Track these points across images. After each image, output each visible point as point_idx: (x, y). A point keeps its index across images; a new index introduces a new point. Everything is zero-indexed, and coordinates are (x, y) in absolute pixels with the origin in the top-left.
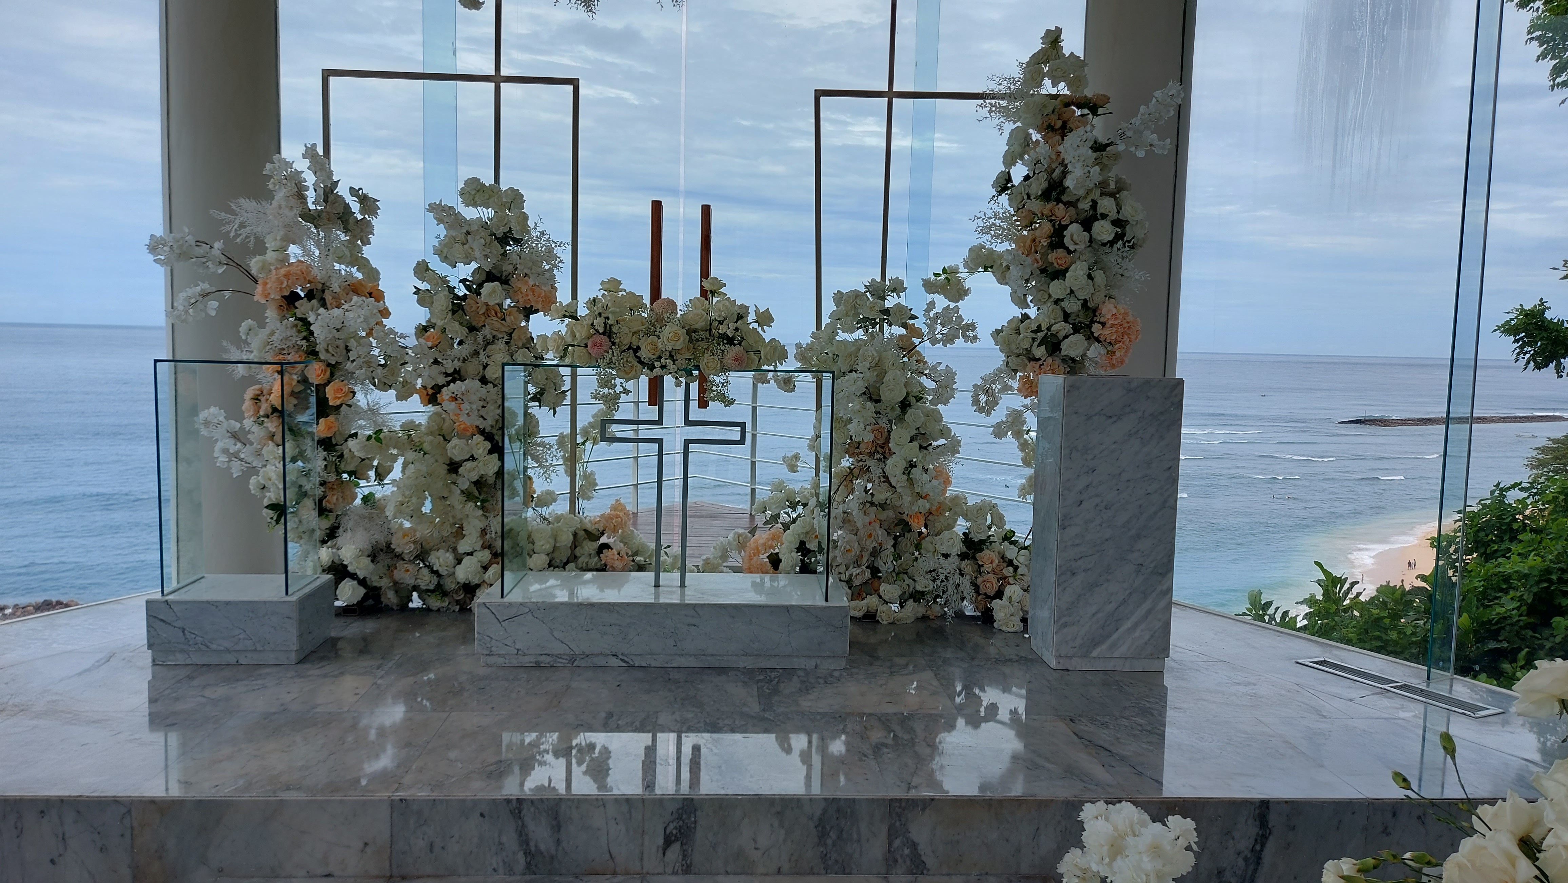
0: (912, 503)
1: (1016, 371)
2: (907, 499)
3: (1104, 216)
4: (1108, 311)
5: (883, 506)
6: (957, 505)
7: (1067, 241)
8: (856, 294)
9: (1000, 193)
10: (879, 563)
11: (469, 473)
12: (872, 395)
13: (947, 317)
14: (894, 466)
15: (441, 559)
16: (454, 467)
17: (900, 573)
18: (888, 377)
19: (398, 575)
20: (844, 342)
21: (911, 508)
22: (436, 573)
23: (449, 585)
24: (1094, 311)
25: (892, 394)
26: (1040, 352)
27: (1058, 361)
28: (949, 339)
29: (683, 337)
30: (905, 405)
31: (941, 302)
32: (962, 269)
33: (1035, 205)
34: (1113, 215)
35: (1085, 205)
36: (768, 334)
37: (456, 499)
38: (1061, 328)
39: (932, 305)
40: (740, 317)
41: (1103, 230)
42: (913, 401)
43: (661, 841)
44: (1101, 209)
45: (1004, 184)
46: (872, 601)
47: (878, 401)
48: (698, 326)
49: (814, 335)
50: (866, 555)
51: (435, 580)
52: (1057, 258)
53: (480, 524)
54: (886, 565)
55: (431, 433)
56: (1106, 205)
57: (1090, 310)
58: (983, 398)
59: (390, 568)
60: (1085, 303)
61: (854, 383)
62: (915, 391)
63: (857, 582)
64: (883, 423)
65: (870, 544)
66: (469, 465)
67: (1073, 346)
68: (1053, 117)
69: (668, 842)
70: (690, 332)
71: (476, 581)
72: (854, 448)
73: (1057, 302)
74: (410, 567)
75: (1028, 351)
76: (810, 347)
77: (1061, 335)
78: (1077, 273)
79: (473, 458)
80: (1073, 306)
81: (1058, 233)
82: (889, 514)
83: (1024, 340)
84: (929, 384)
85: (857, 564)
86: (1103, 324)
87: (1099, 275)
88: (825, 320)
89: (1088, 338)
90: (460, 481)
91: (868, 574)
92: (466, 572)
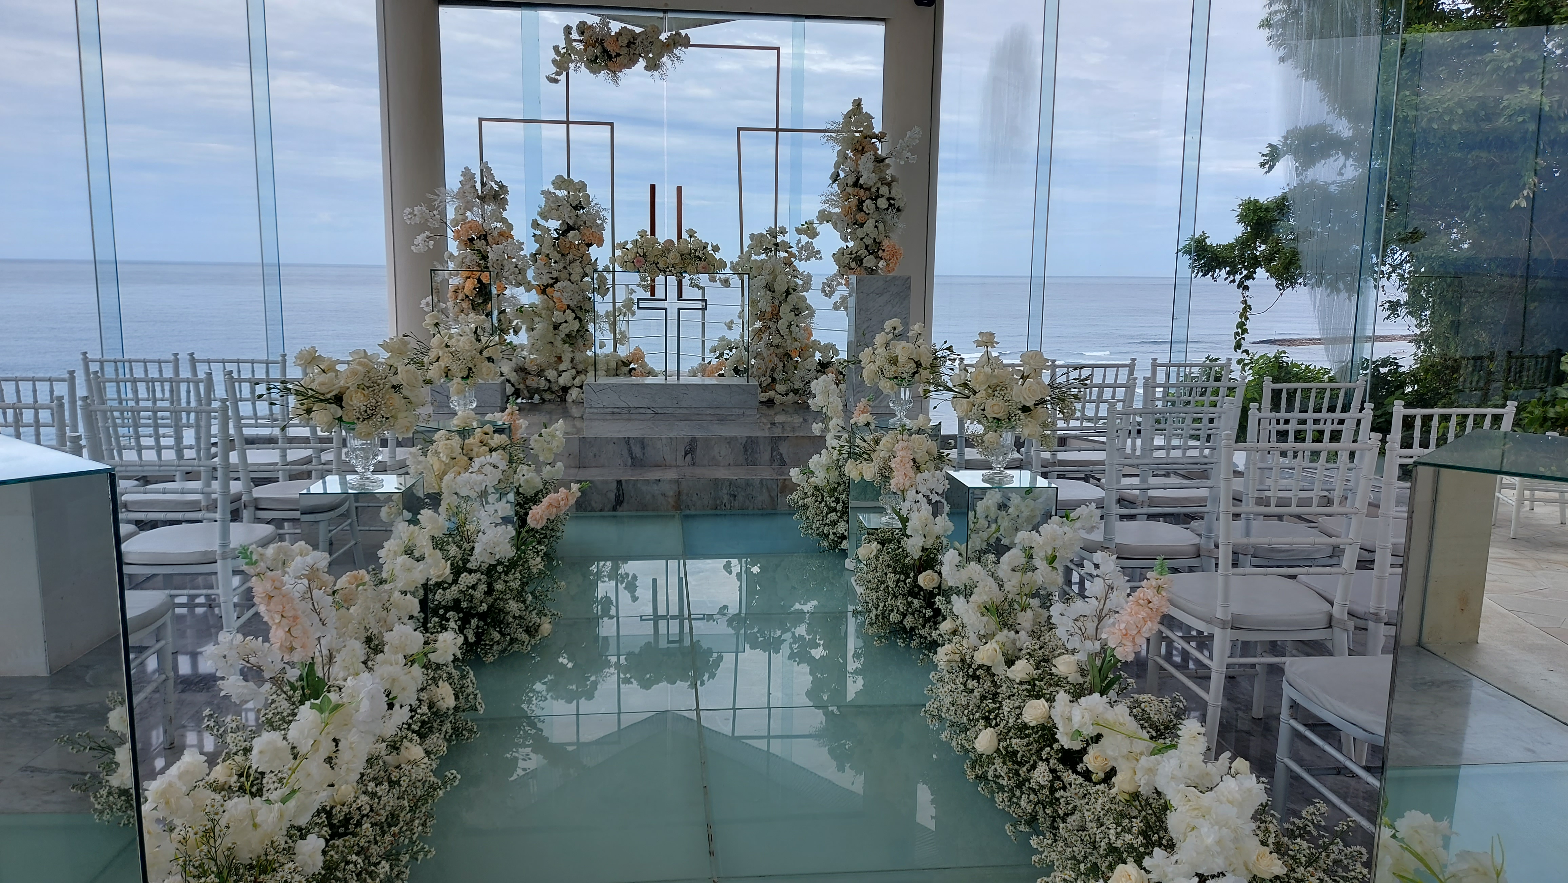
0: (791, 344)
1: (843, 275)
2: (789, 341)
3: (882, 196)
4: (885, 243)
5: (778, 346)
6: (816, 345)
7: (865, 208)
8: (762, 235)
9: (834, 182)
10: (775, 375)
11: (564, 329)
12: (769, 288)
13: (808, 246)
14: (782, 324)
15: (551, 374)
16: (556, 327)
17: (786, 380)
18: (778, 278)
19: (528, 382)
20: (756, 260)
21: (791, 346)
22: (549, 381)
23: (555, 388)
24: (880, 243)
25: (781, 287)
26: (853, 265)
27: (863, 269)
28: (808, 259)
29: (679, 257)
30: (788, 293)
31: (805, 239)
32: (816, 221)
33: (849, 190)
34: (887, 195)
35: (874, 190)
36: (718, 256)
37: (558, 343)
38: (863, 252)
39: (799, 241)
40: (705, 248)
41: (882, 203)
42: (791, 291)
43: (683, 453)
44: (881, 192)
45: (835, 178)
46: (772, 393)
47: (774, 291)
48: (685, 252)
49: (739, 257)
50: (769, 371)
51: (548, 385)
52: (860, 217)
53: (571, 355)
54: (778, 376)
55: (544, 309)
56: (884, 190)
57: (877, 243)
58: (827, 288)
59: (524, 379)
60: (875, 239)
61: (760, 281)
62: (792, 285)
63: (764, 385)
64: (777, 303)
65: (771, 365)
66: (564, 325)
67: (870, 261)
68: (858, 145)
69: (686, 454)
70: (682, 255)
71: (569, 385)
72: (761, 316)
73: (862, 239)
74: (535, 378)
75: (849, 264)
76: (737, 263)
77: (863, 256)
78: (870, 224)
79: (566, 322)
80: (869, 241)
81: (861, 202)
82: (781, 350)
83: (847, 259)
84: (800, 282)
85: (764, 375)
86: (884, 250)
87: (881, 226)
88: (745, 249)
89: (876, 258)
90: (560, 333)
91: (770, 380)
92: (563, 380)
